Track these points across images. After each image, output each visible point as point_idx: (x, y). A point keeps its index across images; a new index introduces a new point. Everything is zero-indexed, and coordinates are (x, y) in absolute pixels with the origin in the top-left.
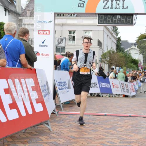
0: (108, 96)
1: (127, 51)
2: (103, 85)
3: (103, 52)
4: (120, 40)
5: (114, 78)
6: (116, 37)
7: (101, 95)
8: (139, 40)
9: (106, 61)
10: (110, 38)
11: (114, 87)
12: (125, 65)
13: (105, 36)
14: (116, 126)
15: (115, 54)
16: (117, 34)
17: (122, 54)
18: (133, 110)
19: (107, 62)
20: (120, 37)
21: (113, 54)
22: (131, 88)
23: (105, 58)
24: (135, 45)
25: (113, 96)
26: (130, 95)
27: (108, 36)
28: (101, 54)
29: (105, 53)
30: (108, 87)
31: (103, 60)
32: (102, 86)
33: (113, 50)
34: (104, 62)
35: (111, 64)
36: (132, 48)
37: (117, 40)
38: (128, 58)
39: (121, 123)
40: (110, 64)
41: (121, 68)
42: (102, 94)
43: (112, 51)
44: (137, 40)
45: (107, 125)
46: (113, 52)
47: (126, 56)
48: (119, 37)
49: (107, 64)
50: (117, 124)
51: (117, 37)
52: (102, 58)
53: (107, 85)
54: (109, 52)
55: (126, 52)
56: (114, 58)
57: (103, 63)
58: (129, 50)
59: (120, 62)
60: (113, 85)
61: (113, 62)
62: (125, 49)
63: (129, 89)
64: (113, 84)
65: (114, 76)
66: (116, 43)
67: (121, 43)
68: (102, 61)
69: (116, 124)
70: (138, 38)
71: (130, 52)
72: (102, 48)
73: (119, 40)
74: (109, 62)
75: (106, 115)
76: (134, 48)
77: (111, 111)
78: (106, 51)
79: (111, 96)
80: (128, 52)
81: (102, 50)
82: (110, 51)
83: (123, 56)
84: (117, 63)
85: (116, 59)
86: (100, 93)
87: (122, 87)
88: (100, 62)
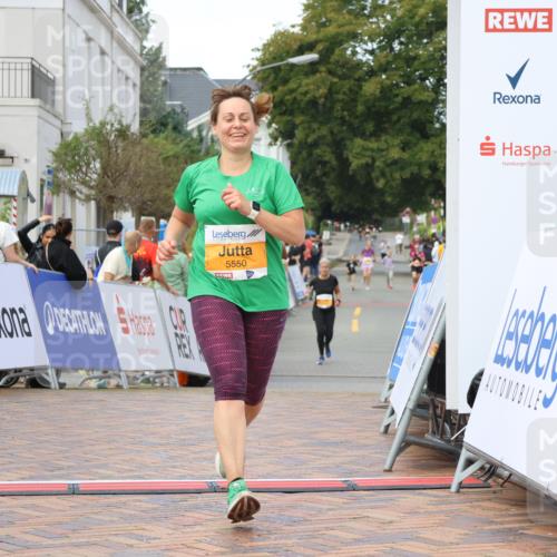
0: (93, 384)
1: (200, 128)
2: (65, 320)
3: (62, 134)
4: (162, 66)
5: (126, 280)
6: (136, 47)
7: (51, 377)
8: (263, 63)
9: (84, 183)
10: (103, 53)
11: (126, 331)
15: (135, 143)
16: (142, 29)
17: (174, 142)
19: (85, 190)
20: (159, 49)
21: (120, 144)
23: (74, 167)
25: (124, 382)
27: (89, 39)
28: (54, 142)
29: (76, 138)
30: (91, 331)
31: (63, 176)
32: (56, 328)
33: (120, 123)
34: (72, 193)
35: (111, 198)
37: (144, 63)
39: (161, 533)
40: (104, 202)
42: (58, 372)
43: (116, 126)
44: (255, 63)
46: (123, 133)
47: (194, 152)
48: (156, 45)
49: (88, 199)
51: (143, 48)
52: (57, 169)
53: (85, 322)
54: (98, 134)
55: (195, 134)
56: (128, 164)
57: (68, 198)
60: (123, 321)
61: (124, 188)
62: (187, 117)
64: (121, 311)
66: (138, 83)
67: (165, 83)
69: (130, 535)
70: (259, 54)
72: (58, 108)
73: (152, 63)
74: (101, 187)
75: (73, 491)
77: (105, 466)
78: (78, 127)
79: (113, 382)
80: (204, 133)
81: (58, 123)
82: (103, 124)
84: (147, 196)
85: (137, 173)
86: (44, 369)
87: (172, 331)
88: (45, 190)
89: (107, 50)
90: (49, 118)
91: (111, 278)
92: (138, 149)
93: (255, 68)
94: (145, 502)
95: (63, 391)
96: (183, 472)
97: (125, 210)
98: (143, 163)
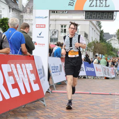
0: (92, 78)
1: (108, 42)
2: (88, 69)
3: (88, 42)
4: (103, 33)
5: (97, 63)
6: (100, 30)
9: (91, 49)
10: (95, 31)
11: (97, 71)
12: (107, 53)
13: (91, 29)
14: (99, 102)
15: (99, 44)
16: (100, 27)
17: (105, 43)
18: (113, 89)
20: (103, 30)
21: (97, 44)
22: (111, 72)
23: (90, 47)
25: (97, 78)
26: (111, 77)
27: (93, 29)
28: (87, 44)
29: (90, 43)
30: (92, 71)
31: (89, 48)
32: (87, 70)
34: (90, 51)
35: (95, 52)
36: (113, 39)
37: (100, 32)
38: (109, 47)
39: (103, 100)
40: (94, 52)
41: (104, 55)
42: (87, 76)
43: (96, 41)
44: (117, 32)
45: (91, 102)
46: (97, 42)
47: (107, 45)
49: (92, 52)
50: (100, 101)
52: (88, 47)
53: (91, 69)
54: (94, 42)
55: (107, 42)
58: (110, 41)
59: (103, 51)
60: (97, 69)
61: (97, 50)
62: (106, 40)
63: (110, 72)
64: (96, 68)
66: (99, 35)
67: (103, 35)
68: (87, 50)
70: (117, 31)
71: (111, 42)
72: (88, 38)
73: (102, 32)
74: (94, 50)
75: (90, 94)
78: (91, 41)
79: (95, 78)
80: (109, 42)
81: (88, 41)
82: (94, 41)
83: (105, 46)
84: (100, 51)
85: (99, 48)
87: (104, 71)
88: (86, 50)
89: (95, 30)
90: (87, 40)
91: (95, 63)
93: (117, 33)
94: (101, 96)
96: (106, 92)
97: (97, 53)
98: (100, 47)
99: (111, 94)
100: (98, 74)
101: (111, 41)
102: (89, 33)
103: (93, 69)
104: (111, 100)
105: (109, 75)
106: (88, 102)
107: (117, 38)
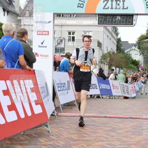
0: (108, 98)
1: (127, 52)
2: (103, 86)
3: (103, 53)
4: (121, 41)
5: (114, 79)
6: (116, 38)
7: (101, 96)
8: (139, 41)
9: (106, 62)
10: (110, 39)
11: (114, 88)
12: (125, 66)
13: (105, 36)
14: (116, 127)
15: (115, 55)
16: (117, 34)
17: (123, 55)
18: (133, 112)
19: (106, 63)
20: (120, 38)
21: (113, 55)
22: (131, 90)
23: (105, 59)
24: (135, 46)
25: (113, 97)
26: (131, 97)
27: (108, 36)
28: (101, 55)
29: (105, 54)
30: (108, 88)
31: (103, 61)
32: (102, 88)
34: (104, 64)
35: (111, 65)
36: (133, 49)
37: (117, 40)
38: (128, 59)
39: (121, 125)
40: (110, 65)
41: (121, 69)
42: (102, 95)
43: (112, 52)
44: (137, 41)
45: (107, 127)
46: (113, 53)
47: (126, 56)
49: (107, 65)
50: (118, 126)
52: (101, 59)
53: (107, 87)
54: (109, 53)
55: (126, 53)
56: (114, 59)
57: (103, 64)
58: (129, 51)
59: (121, 63)
60: (113, 87)
61: (114, 63)
62: (125, 50)
63: (129, 90)
64: (113, 85)
65: (114, 77)
66: (116, 44)
67: (121, 44)
68: (102, 63)
70: (138, 39)
71: (130, 53)
72: (102, 48)
73: (119, 40)
74: (109, 63)
75: (105, 117)
76: (134, 49)
77: (111, 113)
78: (105, 52)
79: (111, 97)
80: (128, 53)
82: (110, 51)
83: (123, 57)
84: (118, 64)
85: (116, 60)
86: (99, 95)
87: (122, 89)
88: (100, 63)
90: (101, 50)
91: (111, 79)
92: (116, 56)
95: (103, 99)
96: (125, 114)
97: (114, 67)
98: (117, 58)
99: (131, 118)
100: (115, 92)
101: (131, 51)
102: (103, 41)
103: (109, 87)
104: (132, 125)
105: (128, 93)
106: (103, 128)
107: (138, 47)
